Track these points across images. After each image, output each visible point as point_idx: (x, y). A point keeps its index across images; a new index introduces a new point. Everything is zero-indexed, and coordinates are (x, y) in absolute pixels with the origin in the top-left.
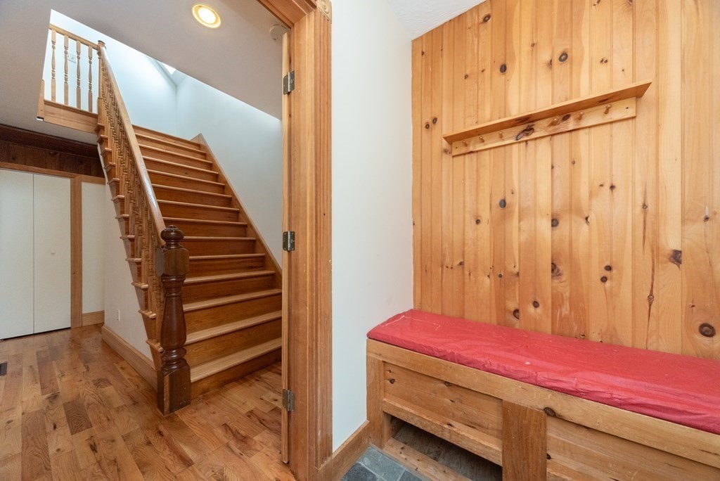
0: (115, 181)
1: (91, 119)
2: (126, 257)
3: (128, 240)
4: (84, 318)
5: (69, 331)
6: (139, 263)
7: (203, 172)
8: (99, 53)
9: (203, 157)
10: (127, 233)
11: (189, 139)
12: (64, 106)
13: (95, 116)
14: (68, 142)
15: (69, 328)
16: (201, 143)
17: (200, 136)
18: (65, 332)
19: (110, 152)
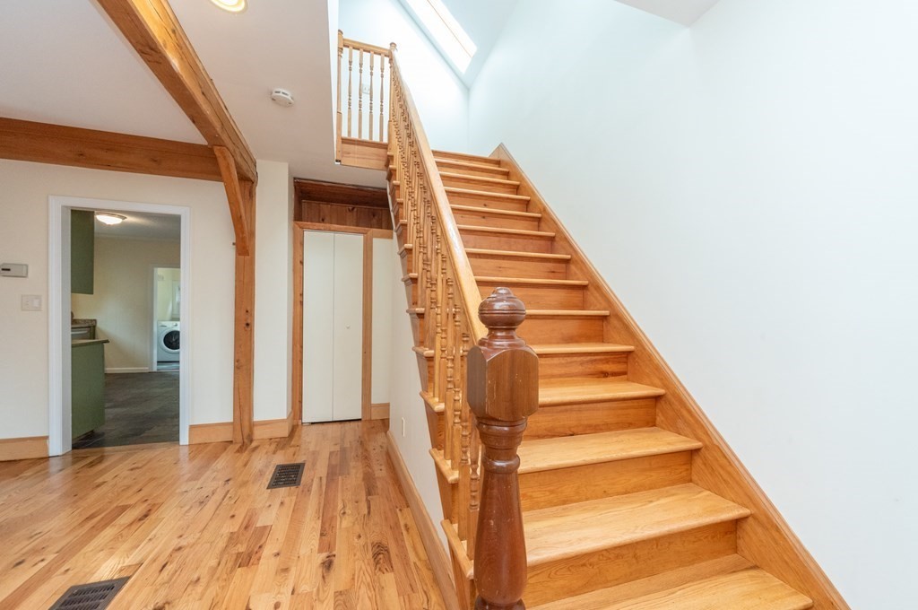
0: (402, 225)
1: (382, 151)
2: (413, 345)
3: (415, 316)
4: (373, 409)
5: (360, 423)
6: (430, 359)
7: (508, 198)
8: (391, 60)
9: (506, 177)
10: (415, 303)
11: (486, 155)
12: (358, 141)
13: (385, 147)
14: (362, 190)
15: (360, 420)
16: (503, 157)
17: (501, 148)
18: (356, 423)
19: (398, 186)
